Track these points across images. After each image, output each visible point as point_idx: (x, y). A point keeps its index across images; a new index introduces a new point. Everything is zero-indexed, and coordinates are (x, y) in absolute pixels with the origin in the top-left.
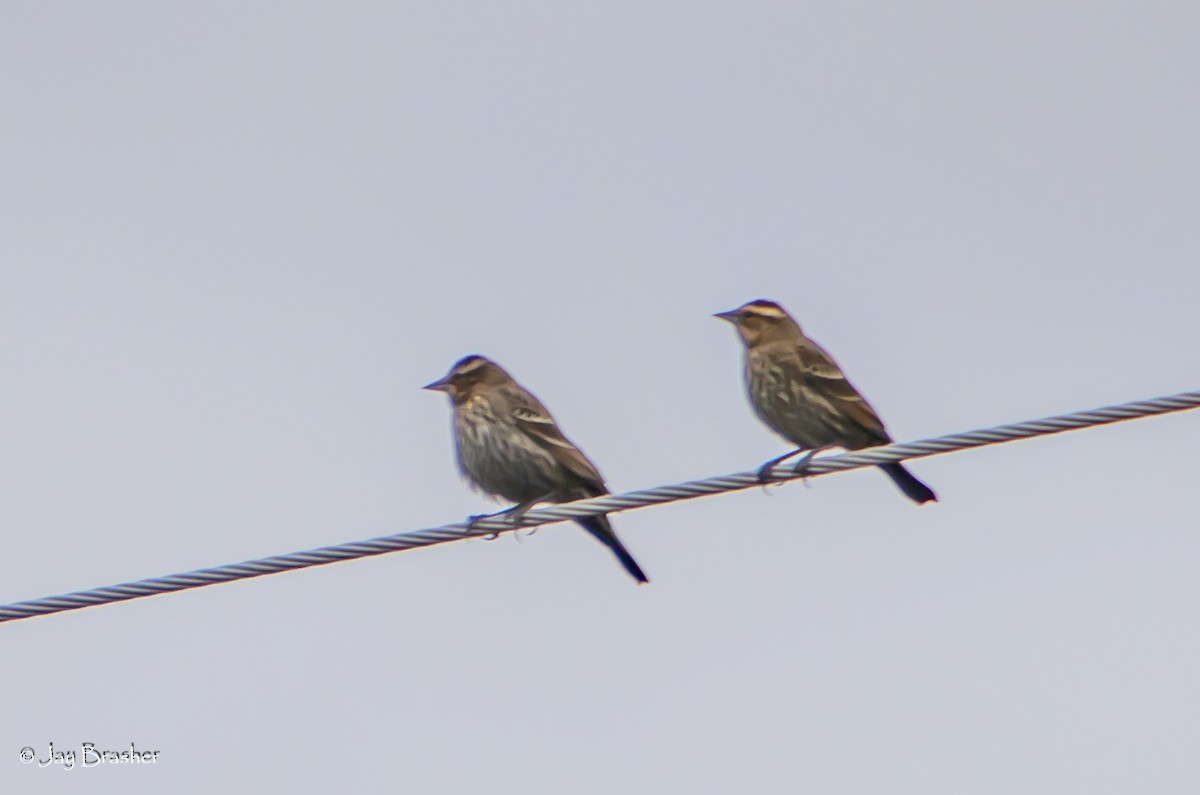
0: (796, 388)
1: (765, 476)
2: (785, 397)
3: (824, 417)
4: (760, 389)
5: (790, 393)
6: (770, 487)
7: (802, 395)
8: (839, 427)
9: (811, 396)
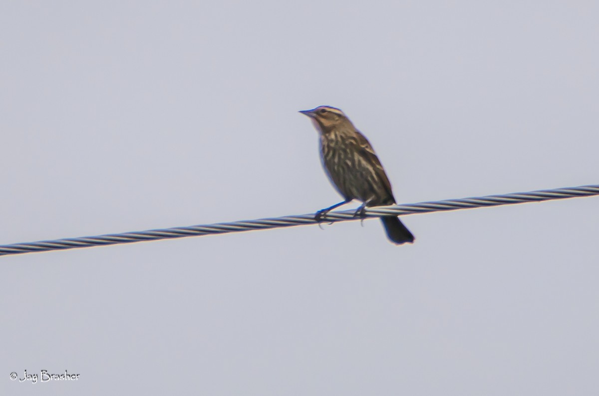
0: (357, 157)
1: (320, 217)
2: (349, 163)
3: (370, 179)
4: (334, 156)
5: (353, 161)
6: (324, 224)
7: (359, 161)
8: (375, 187)
9: (364, 162)
